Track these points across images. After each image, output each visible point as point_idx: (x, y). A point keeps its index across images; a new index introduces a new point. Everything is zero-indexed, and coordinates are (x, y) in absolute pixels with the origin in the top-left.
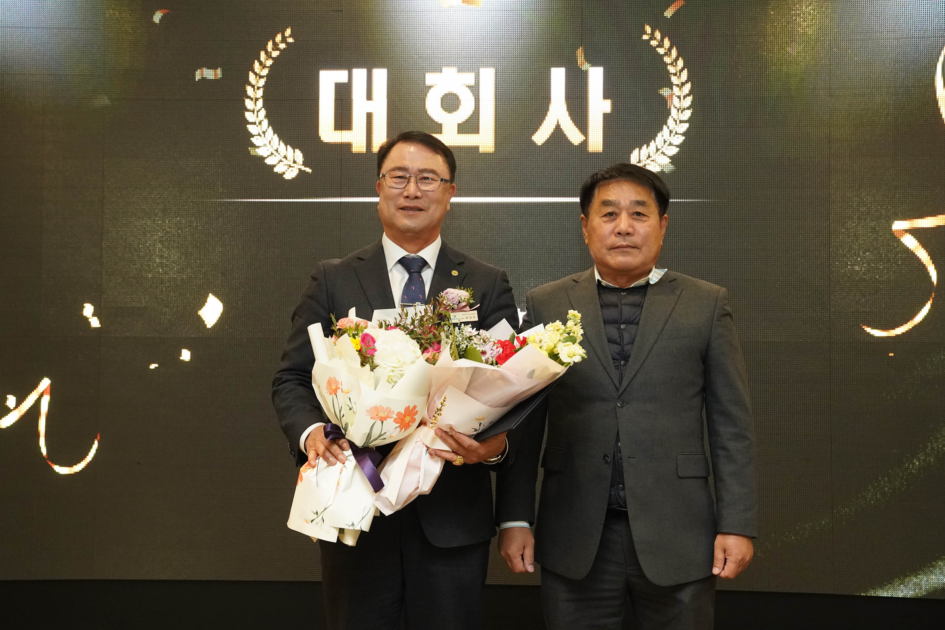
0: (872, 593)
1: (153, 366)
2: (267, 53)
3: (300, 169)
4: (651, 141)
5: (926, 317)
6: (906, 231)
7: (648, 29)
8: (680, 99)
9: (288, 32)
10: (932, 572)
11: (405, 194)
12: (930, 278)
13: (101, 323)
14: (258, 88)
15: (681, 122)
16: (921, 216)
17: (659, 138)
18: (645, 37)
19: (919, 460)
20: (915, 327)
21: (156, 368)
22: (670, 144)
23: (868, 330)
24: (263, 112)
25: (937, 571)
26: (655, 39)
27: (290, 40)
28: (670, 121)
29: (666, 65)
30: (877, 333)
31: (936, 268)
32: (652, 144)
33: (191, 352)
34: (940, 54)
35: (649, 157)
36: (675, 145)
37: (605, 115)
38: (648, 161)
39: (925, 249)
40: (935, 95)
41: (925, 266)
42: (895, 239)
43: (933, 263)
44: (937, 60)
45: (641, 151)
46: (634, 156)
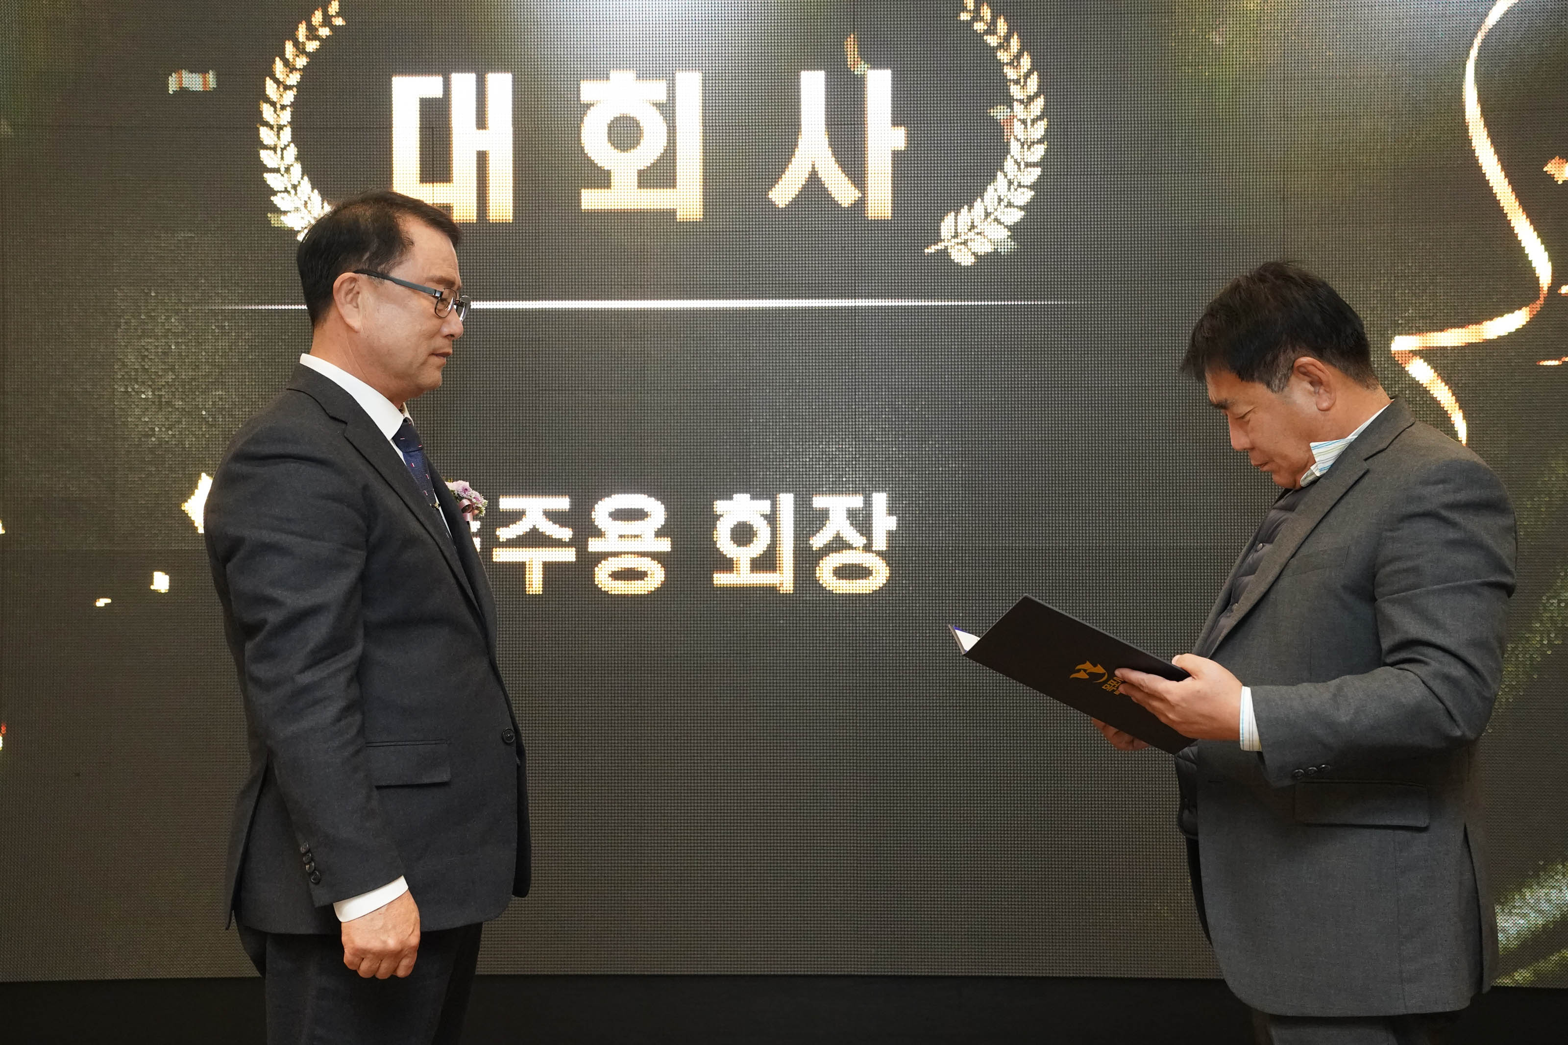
1: (101, 602)
2: (296, 44)
4: (975, 200)
6: (1415, 353)
8: (1026, 126)
9: (334, 8)
14: (283, 107)
15: (1028, 165)
16: (1441, 328)
17: (990, 194)
18: (965, 17)
21: (106, 604)
22: (1010, 204)
24: (292, 151)
26: (982, 19)
27: (339, 22)
28: (1009, 164)
29: (1002, 65)
31: (1465, 417)
32: (978, 204)
33: (170, 577)
34: (1471, 44)
35: (973, 227)
36: (1017, 207)
37: (896, 154)
38: (971, 235)
39: (1447, 384)
40: (1464, 115)
41: (1446, 413)
42: (1394, 367)
43: (1460, 408)
44: (1468, 54)
45: (959, 217)
46: (947, 226)
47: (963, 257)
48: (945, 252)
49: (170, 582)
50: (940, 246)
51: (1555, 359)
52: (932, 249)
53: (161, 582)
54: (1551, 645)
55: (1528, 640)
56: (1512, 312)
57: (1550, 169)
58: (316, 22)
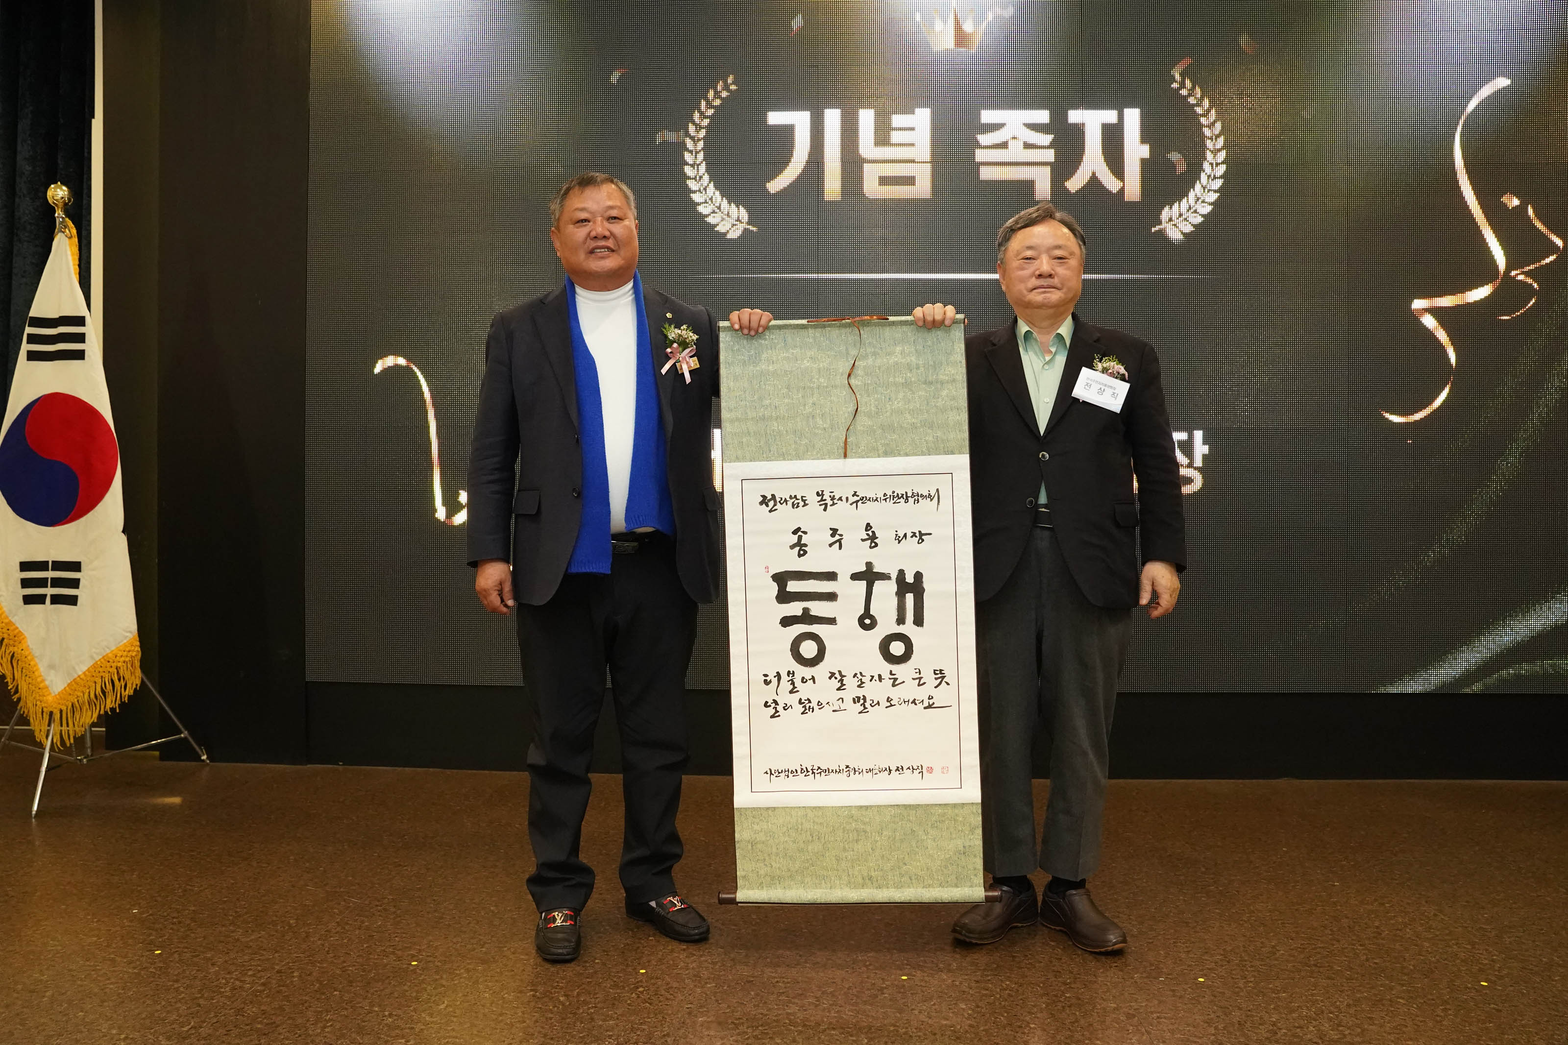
0: (1382, 690)
2: (707, 101)
5: (1444, 401)
6: (1427, 310)
8: (1212, 167)
9: (730, 80)
10: (1441, 666)
12: (1449, 360)
14: (699, 140)
16: (1441, 295)
19: (1434, 552)
20: (1434, 412)
23: (1387, 415)
25: (1447, 665)
29: (1202, 126)
30: (1396, 419)
31: (1455, 350)
34: (1458, 123)
39: (1444, 329)
40: (1454, 166)
41: (1444, 347)
42: (1414, 318)
43: (1452, 344)
44: (1456, 129)
45: (1181, 204)
46: (1165, 213)
51: (1507, 315)
54: (1502, 490)
55: (1488, 486)
56: (1483, 286)
57: (1505, 199)
58: (719, 88)
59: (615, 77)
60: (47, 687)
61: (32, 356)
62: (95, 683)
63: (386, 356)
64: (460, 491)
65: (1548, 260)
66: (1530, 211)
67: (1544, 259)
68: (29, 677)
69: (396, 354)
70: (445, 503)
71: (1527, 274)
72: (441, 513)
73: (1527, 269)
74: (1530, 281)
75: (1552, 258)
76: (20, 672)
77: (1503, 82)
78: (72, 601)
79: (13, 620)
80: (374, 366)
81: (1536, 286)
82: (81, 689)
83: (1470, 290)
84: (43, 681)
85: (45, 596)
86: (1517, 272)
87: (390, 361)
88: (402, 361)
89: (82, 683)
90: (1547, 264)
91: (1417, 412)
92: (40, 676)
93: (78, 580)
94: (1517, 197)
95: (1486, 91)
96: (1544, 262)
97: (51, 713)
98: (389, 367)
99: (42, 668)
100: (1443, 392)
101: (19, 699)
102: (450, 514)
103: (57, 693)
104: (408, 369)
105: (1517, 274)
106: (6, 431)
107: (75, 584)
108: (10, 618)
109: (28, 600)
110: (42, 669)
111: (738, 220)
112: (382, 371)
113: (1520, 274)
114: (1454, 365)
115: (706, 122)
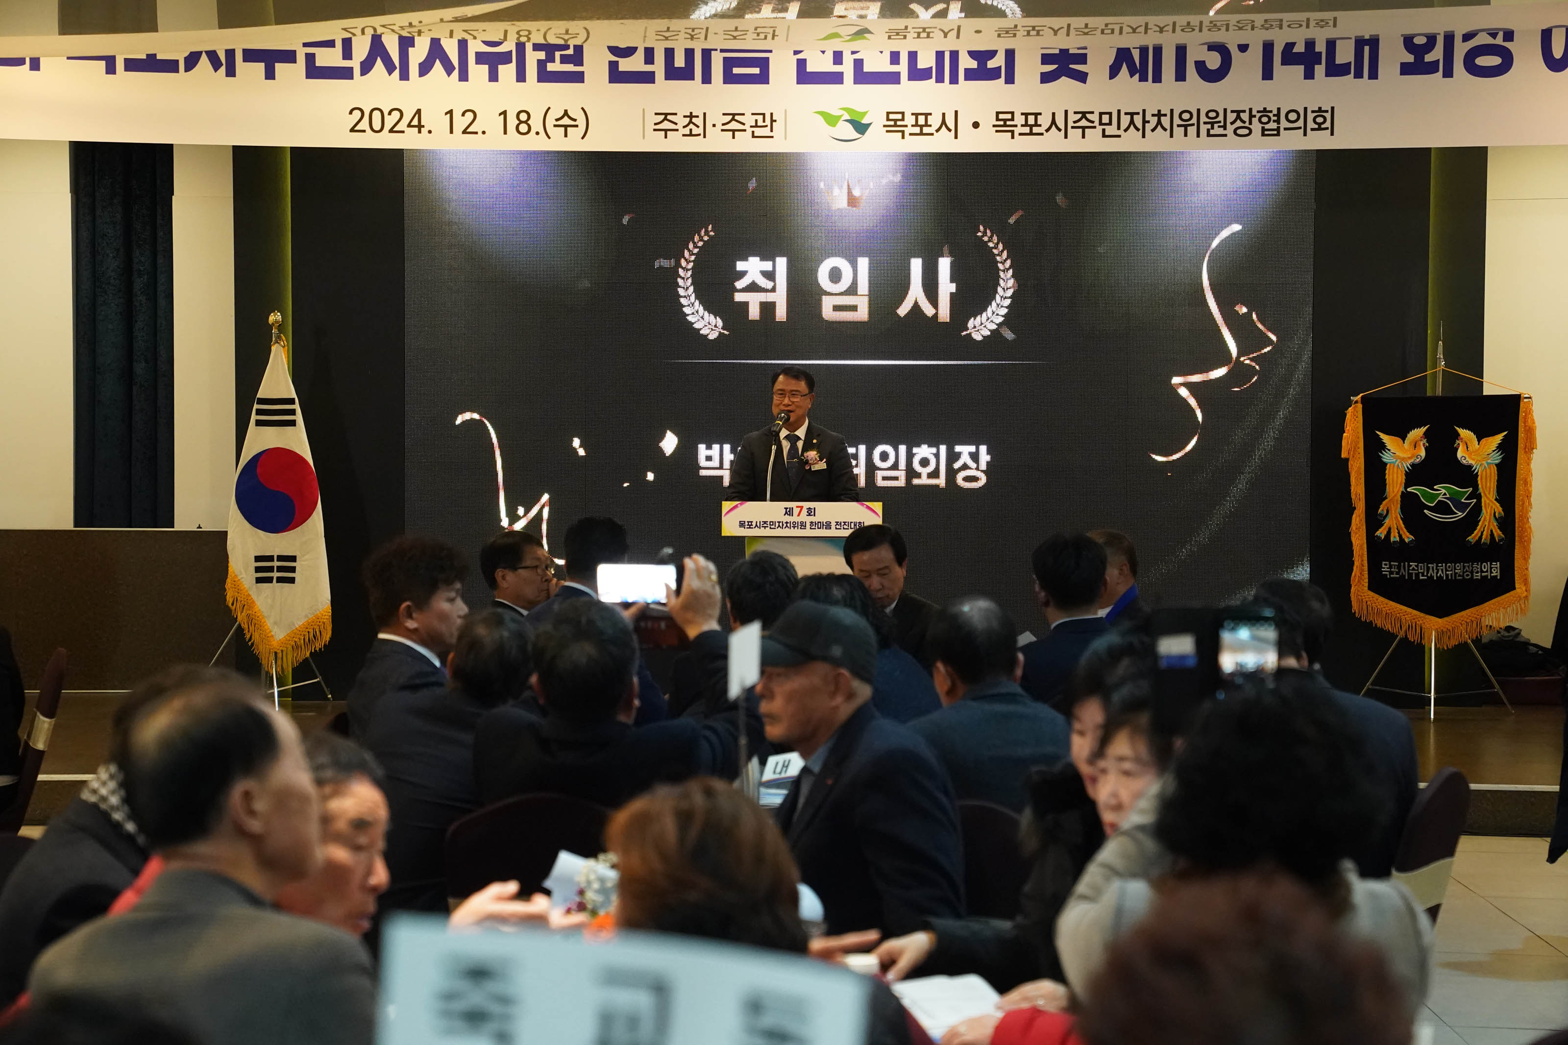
1: (626, 485)
2: (694, 243)
3: (720, 332)
4: (988, 307)
5: (1194, 447)
6: (1182, 385)
7: (982, 228)
8: (1005, 281)
9: (710, 227)
11: (783, 403)
12: (1196, 418)
13: (586, 452)
15: (1006, 298)
16: (1192, 374)
17: (989, 310)
18: (979, 234)
19: (1185, 550)
20: (1186, 454)
21: (628, 486)
22: (997, 315)
23: (1154, 456)
24: (691, 289)
26: (986, 235)
27: (712, 234)
28: (998, 297)
29: (995, 255)
30: (1160, 459)
31: (1201, 412)
32: (984, 315)
33: (654, 474)
34: (1205, 256)
35: (982, 324)
36: (1000, 315)
37: (951, 294)
38: (982, 327)
39: (1194, 398)
40: (1202, 285)
41: (1194, 410)
42: (1173, 390)
43: (1199, 408)
44: (1204, 259)
45: (975, 320)
46: (971, 324)
47: (977, 337)
48: (970, 334)
49: (654, 477)
50: (968, 332)
51: (1237, 388)
52: (964, 333)
53: (650, 476)
55: (1223, 504)
56: (1221, 368)
57: (1237, 308)
58: (703, 233)
59: (625, 220)
60: (272, 636)
61: (259, 423)
62: (309, 632)
63: (465, 412)
64: (518, 507)
65: (1266, 350)
66: (1254, 316)
67: (1263, 349)
68: (260, 630)
69: (473, 411)
70: (508, 515)
71: (1251, 359)
72: (505, 522)
73: (1251, 356)
74: (1254, 364)
75: (1269, 349)
76: (253, 627)
77: (1236, 227)
78: (292, 580)
79: (250, 593)
80: (456, 419)
81: (1257, 367)
82: (298, 636)
83: (1212, 370)
84: (271, 632)
85: (273, 577)
86: (1245, 358)
87: (467, 416)
88: (476, 416)
89: (298, 632)
90: (1265, 353)
91: (1175, 454)
92: (268, 629)
93: (295, 567)
94: (1245, 307)
95: (1225, 233)
96: (1263, 351)
97: (276, 653)
98: (467, 420)
99: (269, 623)
100: (1193, 440)
101: (252, 644)
102: (511, 523)
103: (278, 640)
104: (480, 422)
105: (1245, 360)
106: (241, 470)
107: (293, 570)
108: (249, 592)
109: (259, 580)
110: (269, 625)
111: (716, 326)
112: (461, 423)
113: (1247, 359)
114: (1201, 422)
115: (693, 258)
